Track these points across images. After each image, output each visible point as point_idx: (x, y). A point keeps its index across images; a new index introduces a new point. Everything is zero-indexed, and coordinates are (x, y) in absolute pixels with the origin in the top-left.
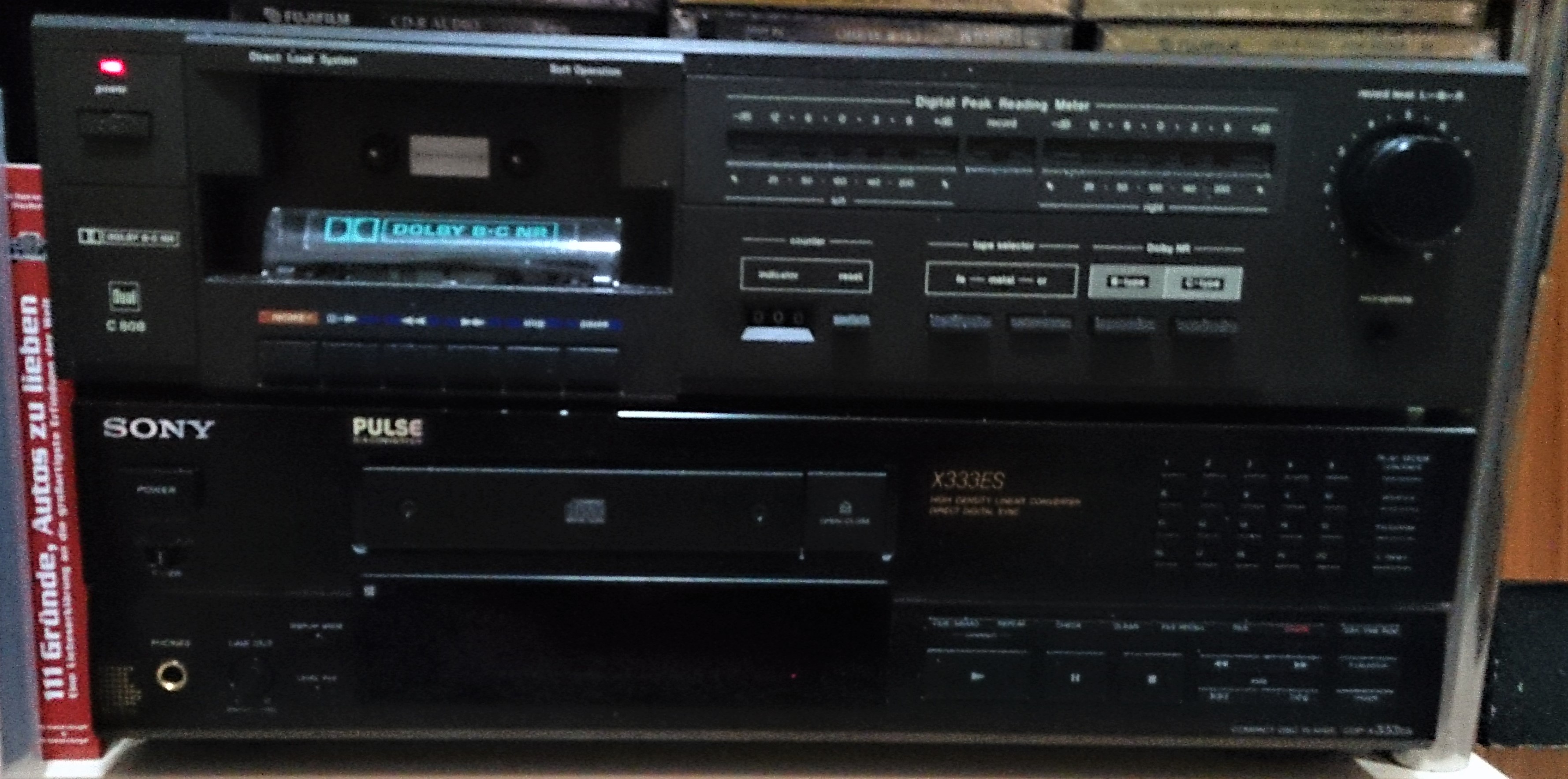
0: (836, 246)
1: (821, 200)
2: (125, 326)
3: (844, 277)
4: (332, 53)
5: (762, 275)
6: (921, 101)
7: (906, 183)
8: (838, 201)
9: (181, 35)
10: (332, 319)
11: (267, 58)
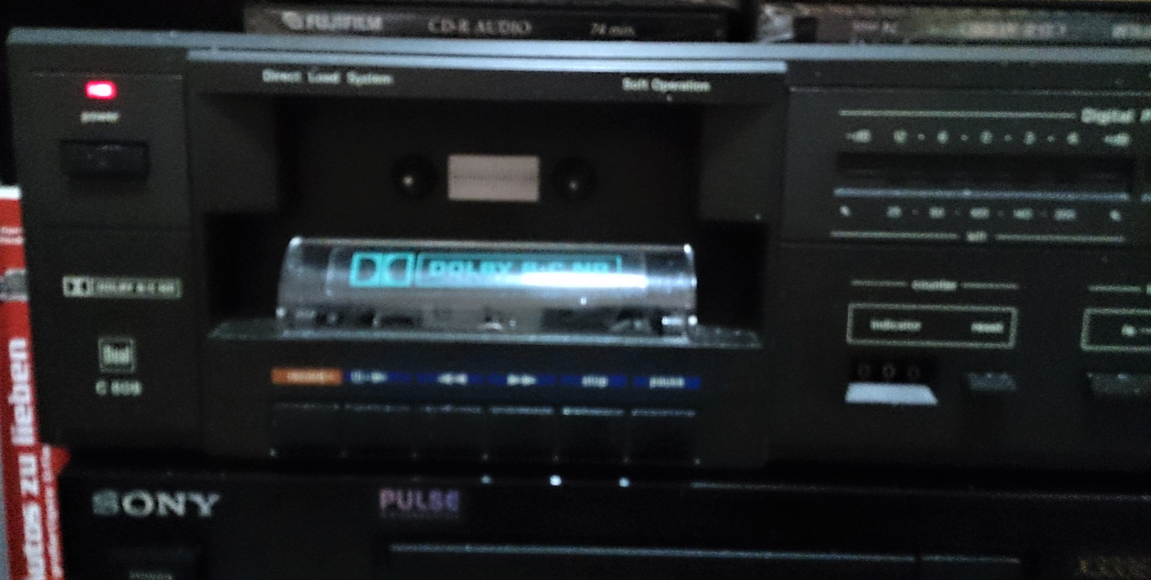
0: (971, 291)
1: (953, 236)
2: (117, 388)
3: (979, 327)
4: (363, 70)
5: (876, 325)
6: (1089, 115)
7: (1064, 215)
8: (975, 237)
9: (184, 51)
10: (357, 377)
11: (285, 77)
